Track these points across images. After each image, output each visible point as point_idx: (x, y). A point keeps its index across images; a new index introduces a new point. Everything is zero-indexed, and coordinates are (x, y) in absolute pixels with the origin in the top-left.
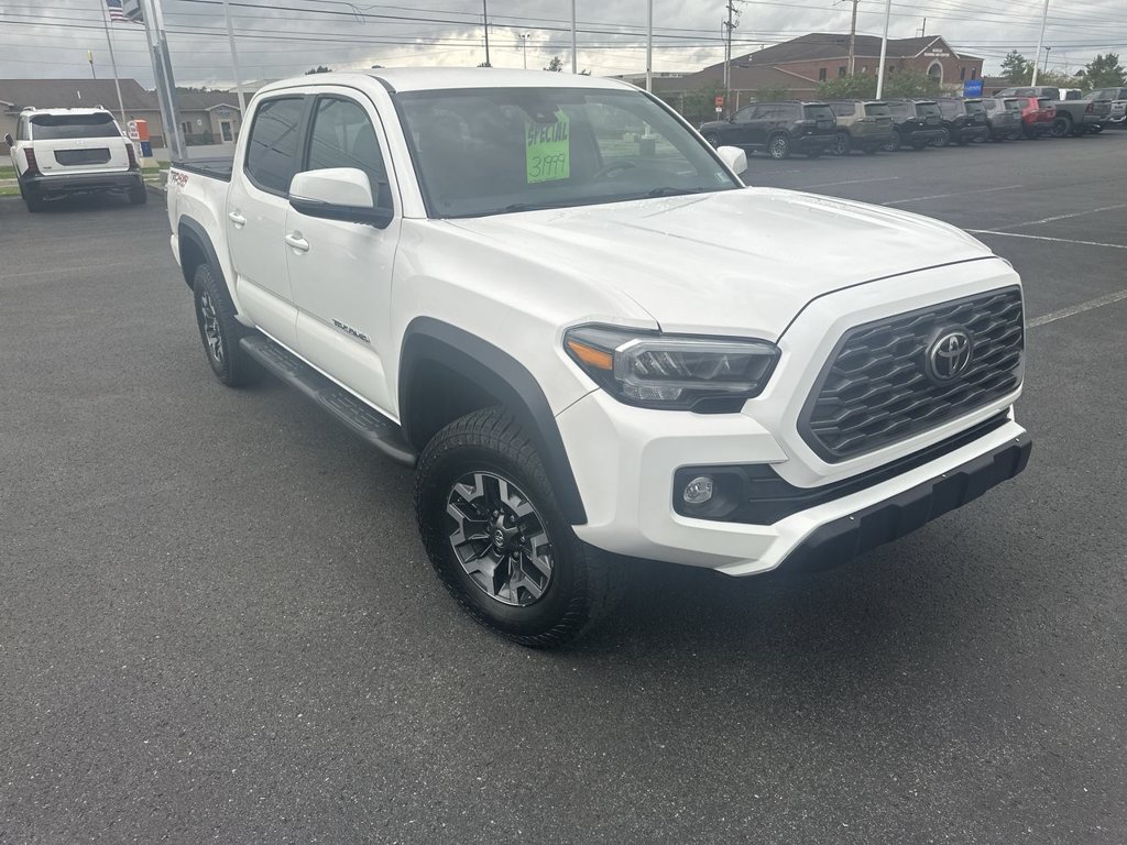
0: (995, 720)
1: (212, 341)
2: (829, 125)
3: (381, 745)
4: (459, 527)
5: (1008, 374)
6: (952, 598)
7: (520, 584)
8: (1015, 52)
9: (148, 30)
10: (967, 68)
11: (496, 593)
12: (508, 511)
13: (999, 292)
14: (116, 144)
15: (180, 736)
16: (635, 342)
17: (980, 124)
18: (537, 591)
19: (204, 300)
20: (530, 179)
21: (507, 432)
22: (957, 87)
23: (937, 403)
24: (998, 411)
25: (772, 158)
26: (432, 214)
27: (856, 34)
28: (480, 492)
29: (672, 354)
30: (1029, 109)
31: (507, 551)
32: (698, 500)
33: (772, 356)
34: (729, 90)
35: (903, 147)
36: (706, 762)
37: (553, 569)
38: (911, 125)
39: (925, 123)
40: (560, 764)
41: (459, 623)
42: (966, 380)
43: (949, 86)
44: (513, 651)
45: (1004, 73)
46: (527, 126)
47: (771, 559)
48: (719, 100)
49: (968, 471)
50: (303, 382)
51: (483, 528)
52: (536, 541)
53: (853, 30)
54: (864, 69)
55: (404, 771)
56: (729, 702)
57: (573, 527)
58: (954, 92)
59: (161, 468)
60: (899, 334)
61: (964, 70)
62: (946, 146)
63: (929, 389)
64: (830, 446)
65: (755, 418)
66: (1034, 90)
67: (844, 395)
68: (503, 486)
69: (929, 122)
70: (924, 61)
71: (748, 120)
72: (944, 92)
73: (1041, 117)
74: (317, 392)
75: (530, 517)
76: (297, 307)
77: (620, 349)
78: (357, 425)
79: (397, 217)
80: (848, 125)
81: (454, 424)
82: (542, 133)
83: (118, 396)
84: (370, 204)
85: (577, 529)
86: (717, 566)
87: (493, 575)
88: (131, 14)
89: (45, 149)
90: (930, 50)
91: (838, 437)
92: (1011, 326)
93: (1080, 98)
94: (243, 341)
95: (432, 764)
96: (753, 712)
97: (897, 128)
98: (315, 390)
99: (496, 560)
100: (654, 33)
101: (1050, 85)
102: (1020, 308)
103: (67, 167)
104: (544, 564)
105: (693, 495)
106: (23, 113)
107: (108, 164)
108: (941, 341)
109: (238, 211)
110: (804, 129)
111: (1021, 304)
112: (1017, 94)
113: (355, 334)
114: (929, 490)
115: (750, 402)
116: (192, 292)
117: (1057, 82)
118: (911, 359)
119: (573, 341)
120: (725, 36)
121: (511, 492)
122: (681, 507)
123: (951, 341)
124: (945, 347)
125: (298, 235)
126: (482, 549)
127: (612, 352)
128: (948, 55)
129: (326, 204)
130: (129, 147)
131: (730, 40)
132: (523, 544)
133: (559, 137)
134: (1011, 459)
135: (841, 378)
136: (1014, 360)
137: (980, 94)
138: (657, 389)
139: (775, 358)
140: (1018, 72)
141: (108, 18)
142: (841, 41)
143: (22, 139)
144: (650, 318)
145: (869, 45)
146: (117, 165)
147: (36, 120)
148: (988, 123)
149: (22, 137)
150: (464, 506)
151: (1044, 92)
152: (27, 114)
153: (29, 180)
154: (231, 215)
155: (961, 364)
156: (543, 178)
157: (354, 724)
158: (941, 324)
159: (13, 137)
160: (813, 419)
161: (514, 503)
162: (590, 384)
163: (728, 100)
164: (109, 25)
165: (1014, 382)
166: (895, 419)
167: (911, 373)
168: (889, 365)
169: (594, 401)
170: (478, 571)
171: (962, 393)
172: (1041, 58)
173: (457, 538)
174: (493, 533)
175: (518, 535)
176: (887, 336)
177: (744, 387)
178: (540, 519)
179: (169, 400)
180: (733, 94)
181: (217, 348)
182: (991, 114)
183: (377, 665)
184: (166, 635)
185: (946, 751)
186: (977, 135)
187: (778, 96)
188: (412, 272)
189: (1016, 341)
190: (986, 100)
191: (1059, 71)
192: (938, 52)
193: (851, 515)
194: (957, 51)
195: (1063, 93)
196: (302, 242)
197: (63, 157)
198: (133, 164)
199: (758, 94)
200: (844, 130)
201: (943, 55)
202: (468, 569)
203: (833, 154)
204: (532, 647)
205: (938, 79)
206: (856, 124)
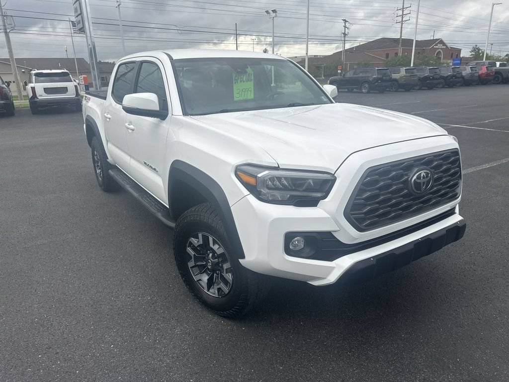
0: (446, 360)
1: (98, 171)
2: (388, 78)
3: (147, 362)
4: (192, 259)
5: (454, 191)
6: (429, 299)
7: (218, 287)
8: (476, 46)
9: (87, 37)
10: (454, 53)
11: (208, 291)
12: (214, 252)
13: (447, 151)
14: (71, 85)
15: (56, 354)
16: (266, 172)
17: (459, 78)
18: (226, 290)
19: (96, 152)
20: (236, 99)
21: (212, 214)
22: (449, 61)
23: (416, 204)
24: (449, 208)
25: (362, 93)
26: (185, 113)
27: (402, 38)
28: (201, 242)
29: (286, 178)
30: (482, 71)
31: (213, 271)
32: (298, 248)
33: (332, 180)
34: (344, 63)
35: (423, 88)
36: (301, 376)
37: (233, 280)
38: (426, 78)
39: (433, 78)
40: (230, 375)
41: (192, 304)
42: (431, 193)
43: (445, 61)
44: (216, 319)
45: (471, 55)
46: (234, 75)
47: (332, 278)
48: (340, 67)
49: (432, 237)
50: (133, 190)
51: (203, 259)
52: (226, 266)
53: (401, 36)
54: (406, 53)
55: (156, 375)
56: (316, 347)
57: (240, 260)
58: (448, 64)
59: (68, 228)
60: (394, 171)
61: (452, 54)
62: (443, 87)
63: (411, 197)
64: (361, 223)
65: (323, 209)
66: (484, 62)
67: (367, 199)
68: (211, 239)
69: (435, 76)
70: (434, 50)
71: (352, 76)
72: (443, 64)
73: (487, 75)
74: (138, 195)
75: (223, 254)
76: (130, 156)
77: (259, 175)
78: (153, 210)
79: (170, 115)
80: (398, 78)
81: (190, 210)
82: (241, 78)
83: (56, 195)
84: (158, 109)
85: (240, 261)
86: (308, 281)
87: (207, 282)
88: (80, 30)
89: (40, 87)
90: (436, 45)
91: (364, 220)
92: (454, 168)
93: (506, 66)
94: (110, 171)
95: (170, 372)
96: (327, 352)
97: (420, 79)
98: (137, 193)
99: (208, 274)
100: (309, 38)
101: (492, 60)
102: (458, 159)
103: (49, 95)
104: (229, 277)
105: (295, 246)
106: (32, 72)
107: (67, 94)
108: (418, 174)
109: (108, 113)
110: (377, 80)
111: (459, 157)
112: (476, 65)
113: (152, 168)
114: (412, 246)
115: (321, 202)
116: (91, 149)
117: (496, 59)
118: (402, 183)
119: (239, 172)
120: (343, 39)
121: (215, 242)
122: (288, 251)
123: (422, 175)
124: (419, 177)
125: (130, 123)
126: (203, 269)
127: (256, 177)
128: (445, 47)
129: (138, 109)
130: (76, 86)
131: (345, 40)
132: (221, 267)
133: (248, 80)
134: (456, 232)
135: (365, 191)
136: (456, 185)
137: (460, 64)
138: (278, 194)
139: (333, 181)
140: (477, 54)
141: (73, 32)
142: (395, 41)
143: (31, 83)
144: (274, 161)
145: (408, 42)
146: (71, 94)
147: (37, 75)
148: (463, 77)
149: (31, 82)
150: (194, 249)
151: (489, 64)
152: (33, 72)
153: (33, 100)
154: (105, 115)
155: (427, 186)
156: (241, 98)
157: (136, 351)
158: (417, 166)
159: (27, 82)
160: (351, 211)
161: (216, 247)
162: (246, 192)
163: (344, 67)
164: (73, 35)
165: (457, 195)
166: (394, 211)
167: (401, 190)
168: (390, 186)
169: (247, 200)
170: (200, 280)
171: (429, 200)
172: (488, 48)
173: (191, 264)
174: (207, 262)
175: (218, 263)
176: (389, 172)
177: (319, 195)
178: (227, 255)
179: (78, 197)
180: (346, 64)
181: (100, 174)
182: (464, 73)
183: (151, 323)
184: (58, 305)
185: (420, 376)
186: (458, 82)
187: (366, 65)
188: (175, 140)
189: (457, 175)
190: (462, 67)
191: (497, 54)
192: (440, 46)
193: (371, 258)
194: (449, 45)
195: (498, 64)
196: (132, 127)
197: (47, 90)
198: (77, 94)
199: (358, 64)
200: (396, 80)
201: (443, 47)
202: (196, 278)
203: (390, 91)
204: (224, 317)
205: (441, 58)
206: (401, 77)
